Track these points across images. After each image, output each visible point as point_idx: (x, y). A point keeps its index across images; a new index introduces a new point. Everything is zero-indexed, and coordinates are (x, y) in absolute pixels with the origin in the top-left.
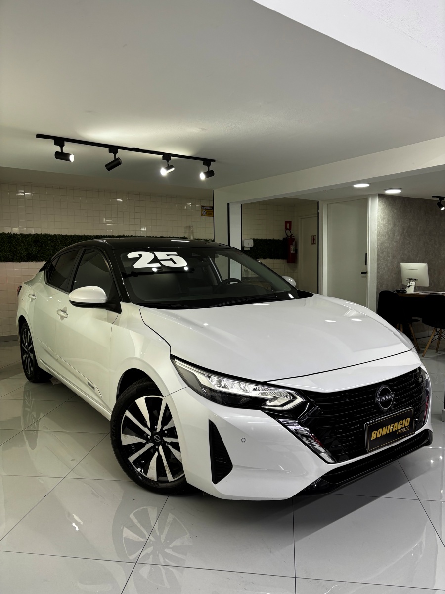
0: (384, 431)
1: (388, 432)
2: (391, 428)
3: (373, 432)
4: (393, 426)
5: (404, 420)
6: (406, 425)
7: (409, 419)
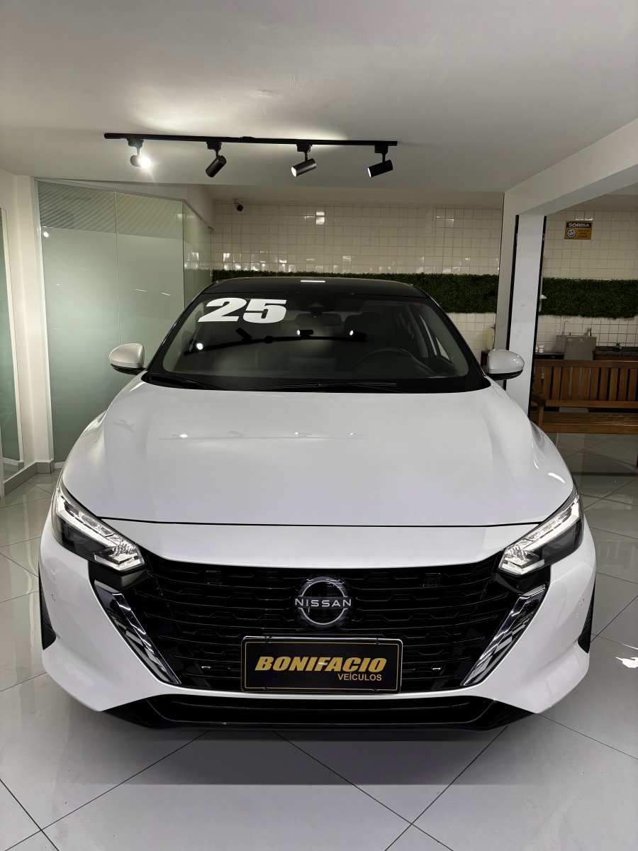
0: (299, 664)
1: (309, 668)
2: (321, 663)
3: (262, 659)
4: (328, 662)
5: (367, 660)
6: (372, 669)
7: (383, 661)
